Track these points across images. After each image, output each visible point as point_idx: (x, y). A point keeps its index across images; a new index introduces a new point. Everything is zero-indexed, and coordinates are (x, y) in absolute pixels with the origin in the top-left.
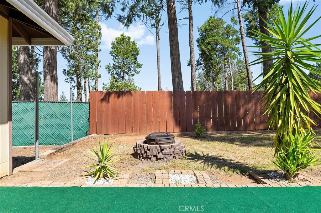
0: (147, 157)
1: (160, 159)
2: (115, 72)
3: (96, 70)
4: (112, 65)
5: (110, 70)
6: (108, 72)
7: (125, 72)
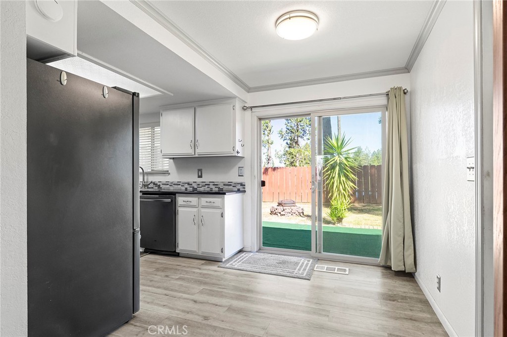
0: (275, 214)
1: (283, 215)
2: (288, 137)
3: (268, 136)
4: (284, 130)
5: (283, 135)
6: (280, 137)
7: (299, 136)
